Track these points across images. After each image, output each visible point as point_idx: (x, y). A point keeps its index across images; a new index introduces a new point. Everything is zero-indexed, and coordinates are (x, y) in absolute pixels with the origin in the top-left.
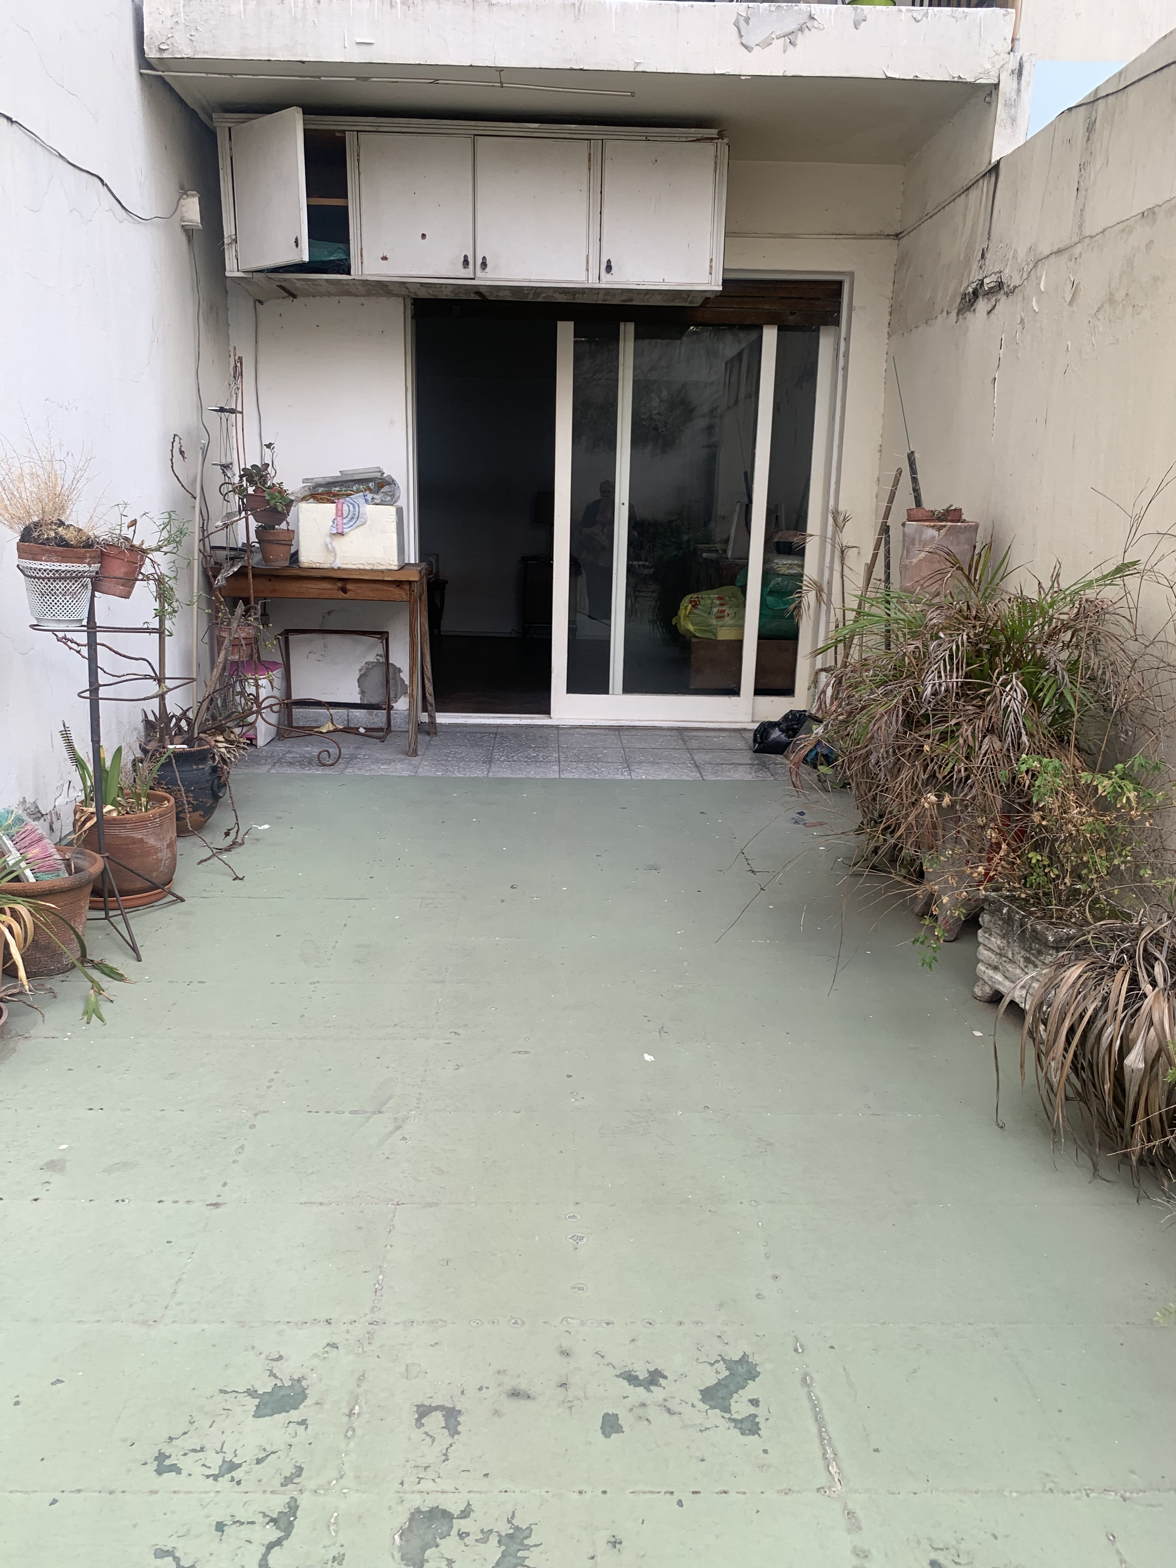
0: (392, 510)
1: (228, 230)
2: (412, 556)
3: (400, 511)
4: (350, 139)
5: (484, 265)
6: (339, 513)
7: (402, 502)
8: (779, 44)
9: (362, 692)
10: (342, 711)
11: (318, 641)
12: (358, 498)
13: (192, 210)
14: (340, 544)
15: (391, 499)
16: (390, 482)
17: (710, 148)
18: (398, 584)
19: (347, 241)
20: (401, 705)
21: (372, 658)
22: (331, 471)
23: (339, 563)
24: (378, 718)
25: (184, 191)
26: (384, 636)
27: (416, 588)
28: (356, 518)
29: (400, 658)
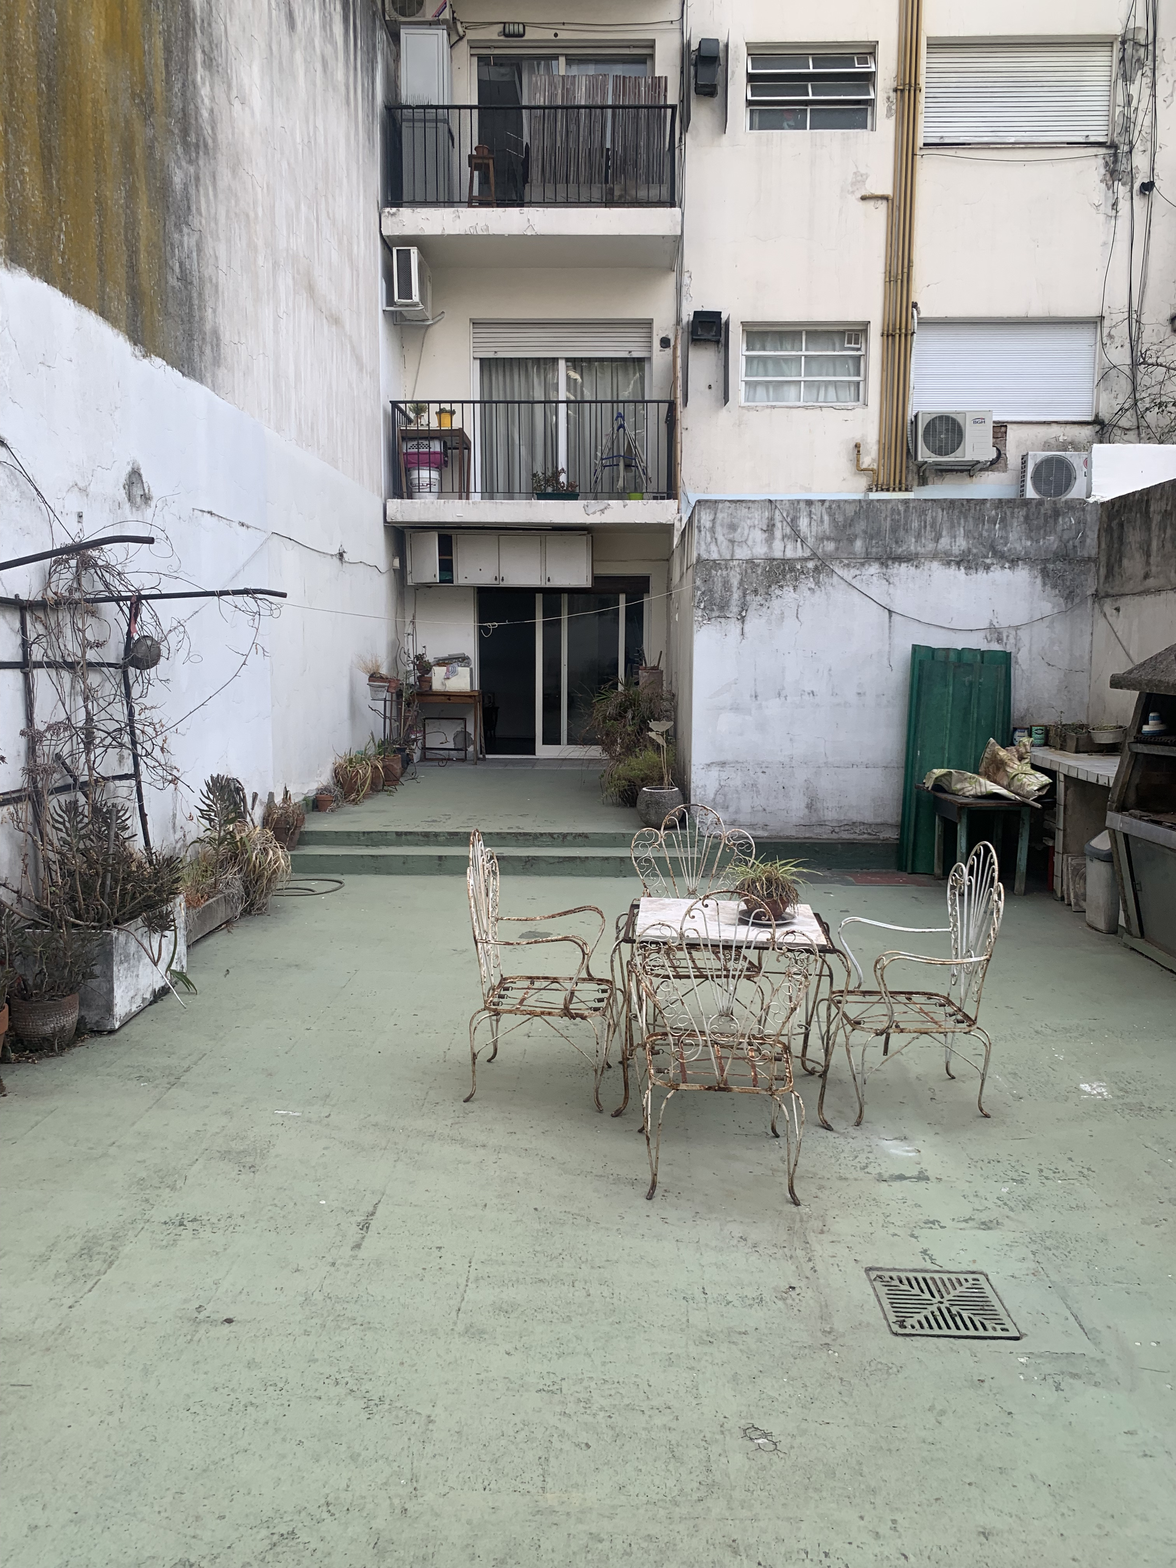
0: (468, 669)
1: (409, 569)
2: (476, 687)
3: (471, 669)
4: (454, 537)
5: (503, 580)
6: (448, 670)
7: (472, 666)
8: (598, 513)
9: (455, 744)
10: (447, 752)
11: (437, 722)
12: (455, 665)
13: (397, 563)
14: (448, 682)
15: (468, 665)
16: (468, 658)
17: (585, 538)
18: (470, 696)
19: (452, 571)
20: (471, 749)
21: (459, 729)
22: (445, 655)
23: (447, 689)
24: (461, 754)
25: (394, 557)
26: (464, 720)
27: (477, 698)
28: (454, 673)
29: (470, 729)
